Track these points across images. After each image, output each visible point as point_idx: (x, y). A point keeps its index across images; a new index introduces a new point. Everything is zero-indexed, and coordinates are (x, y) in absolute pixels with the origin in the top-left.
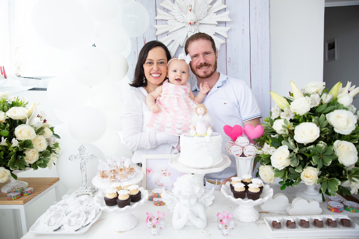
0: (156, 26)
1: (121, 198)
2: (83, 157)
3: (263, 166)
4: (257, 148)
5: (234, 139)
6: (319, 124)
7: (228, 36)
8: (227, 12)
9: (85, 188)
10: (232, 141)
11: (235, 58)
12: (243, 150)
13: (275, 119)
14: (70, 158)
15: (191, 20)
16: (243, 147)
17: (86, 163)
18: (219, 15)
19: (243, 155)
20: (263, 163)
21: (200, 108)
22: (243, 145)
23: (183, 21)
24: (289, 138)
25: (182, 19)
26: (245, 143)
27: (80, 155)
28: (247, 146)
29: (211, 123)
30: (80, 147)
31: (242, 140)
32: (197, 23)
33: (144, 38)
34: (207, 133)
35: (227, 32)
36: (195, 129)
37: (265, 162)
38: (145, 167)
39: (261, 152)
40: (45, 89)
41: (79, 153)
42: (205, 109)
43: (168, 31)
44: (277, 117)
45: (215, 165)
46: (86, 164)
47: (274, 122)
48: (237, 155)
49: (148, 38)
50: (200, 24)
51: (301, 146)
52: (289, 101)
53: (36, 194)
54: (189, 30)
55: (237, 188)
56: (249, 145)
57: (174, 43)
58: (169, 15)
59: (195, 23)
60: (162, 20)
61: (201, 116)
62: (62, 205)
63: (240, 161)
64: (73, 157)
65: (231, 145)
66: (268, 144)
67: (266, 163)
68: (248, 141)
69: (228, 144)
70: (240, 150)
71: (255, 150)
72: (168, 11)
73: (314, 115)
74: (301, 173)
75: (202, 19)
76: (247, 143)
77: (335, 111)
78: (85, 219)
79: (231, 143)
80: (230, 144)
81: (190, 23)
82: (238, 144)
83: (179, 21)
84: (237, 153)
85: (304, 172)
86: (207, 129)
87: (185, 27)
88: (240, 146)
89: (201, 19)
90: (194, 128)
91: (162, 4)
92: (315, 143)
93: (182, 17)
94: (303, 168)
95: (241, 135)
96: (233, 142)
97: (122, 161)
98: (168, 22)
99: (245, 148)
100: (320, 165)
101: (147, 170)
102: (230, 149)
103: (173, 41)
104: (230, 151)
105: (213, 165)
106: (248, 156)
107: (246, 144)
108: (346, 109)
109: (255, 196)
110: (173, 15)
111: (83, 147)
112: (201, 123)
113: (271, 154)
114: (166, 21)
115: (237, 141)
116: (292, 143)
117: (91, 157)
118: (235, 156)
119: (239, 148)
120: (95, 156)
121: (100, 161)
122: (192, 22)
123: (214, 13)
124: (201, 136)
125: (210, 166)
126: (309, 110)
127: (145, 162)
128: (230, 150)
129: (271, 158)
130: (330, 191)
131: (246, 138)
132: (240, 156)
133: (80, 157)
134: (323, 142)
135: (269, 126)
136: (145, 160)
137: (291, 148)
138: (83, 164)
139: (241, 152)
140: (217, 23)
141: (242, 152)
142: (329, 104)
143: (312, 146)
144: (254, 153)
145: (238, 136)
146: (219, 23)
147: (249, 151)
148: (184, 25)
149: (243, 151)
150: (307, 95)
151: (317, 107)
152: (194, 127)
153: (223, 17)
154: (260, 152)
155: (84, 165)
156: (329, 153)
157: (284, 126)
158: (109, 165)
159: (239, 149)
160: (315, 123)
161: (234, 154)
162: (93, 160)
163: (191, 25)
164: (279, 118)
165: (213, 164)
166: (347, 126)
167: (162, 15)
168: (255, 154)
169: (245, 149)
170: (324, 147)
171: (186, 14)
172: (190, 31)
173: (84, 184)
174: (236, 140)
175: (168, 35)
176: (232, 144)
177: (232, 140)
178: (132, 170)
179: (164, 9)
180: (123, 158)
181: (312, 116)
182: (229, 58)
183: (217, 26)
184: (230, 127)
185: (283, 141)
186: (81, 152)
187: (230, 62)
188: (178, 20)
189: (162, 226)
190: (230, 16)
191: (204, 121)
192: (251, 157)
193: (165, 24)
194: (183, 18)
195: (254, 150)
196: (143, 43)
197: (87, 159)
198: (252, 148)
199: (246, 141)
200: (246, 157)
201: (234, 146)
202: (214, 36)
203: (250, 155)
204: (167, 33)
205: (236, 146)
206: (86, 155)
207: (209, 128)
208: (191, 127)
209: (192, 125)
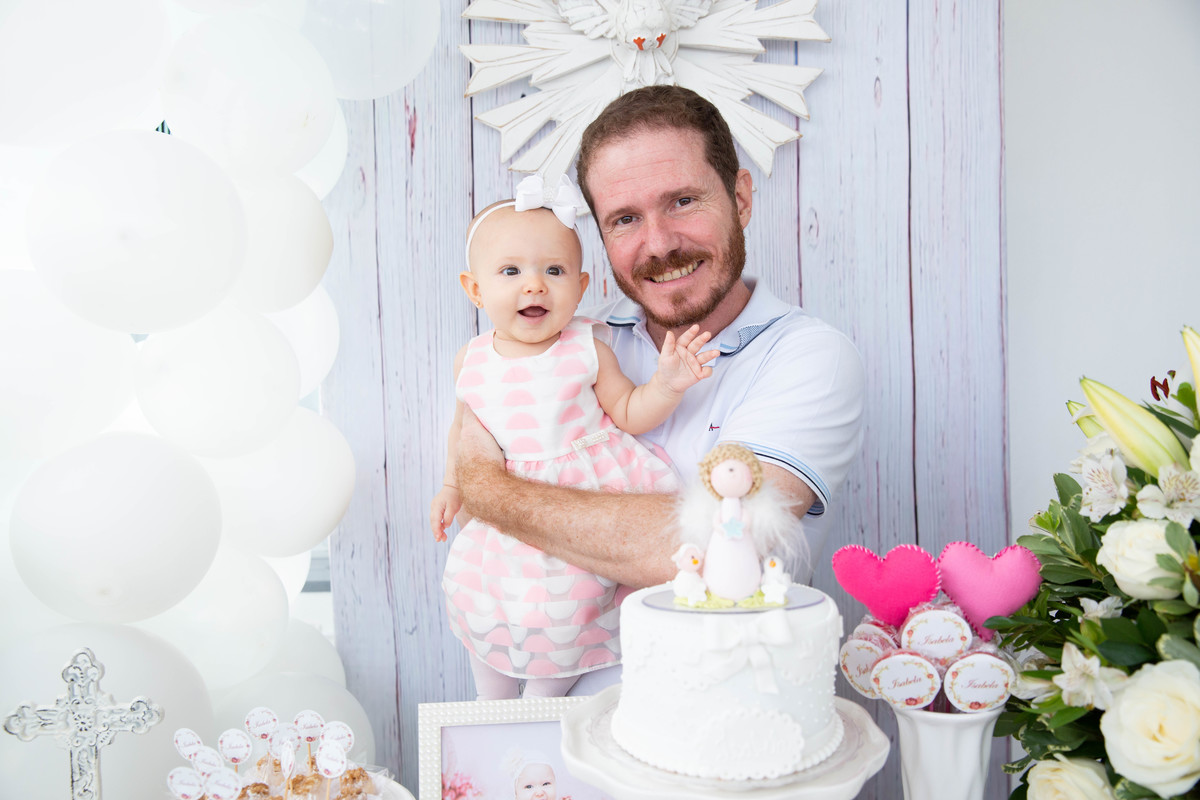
0: (471, 52)
2: (90, 713)
3: (1050, 764)
4: (1012, 667)
5: (896, 620)
7: (809, 109)
10: (878, 630)
11: (841, 212)
12: (942, 675)
13: (1109, 520)
14: (14, 723)
15: (644, 27)
16: (943, 665)
17: (105, 752)
18: (771, 12)
19: (941, 704)
20: (1051, 747)
21: (731, 463)
22: (942, 652)
23: (603, 33)
25: (598, 20)
26: (950, 640)
27: (73, 707)
28: (961, 655)
29: (783, 541)
30: (75, 660)
31: (937, 626)
32: (670, 45)
33: (407, 108)
34: (762, 594)
35: (805, 91)
36: (700, 572)
37: (1061, 744)
38: (437, 773)
39: (1035, 691)
41: (64, 694)
42: (755, 468)
43: (529, 78)
44: (1116, 511)
45: (813, 767)
46: (103, 755)
47: (1103, 534)
48: (911, 701)
49: (429, 106)
50: (681, 47)
56: (972, 649)
57: (552, 137)
59: (661, 39)
60: (500, 23)
61: (730, 505)
63: (925, 732)
64: (31, 718)
65: (880, 651)
66: (1084, 650)
67: (1067, 749)
68: (967, 631)
69: (862, 642)
70: (930, 676)
71: (1004, 679)
75: (691, 24)
76: (963, 638)
79: (875, 638)
80: (868, 644)
81: (640, 42)
82: (914, 647)
83: (582, 33)
84: (912, 691)
86: (763, 571)
87: (607, 59)
88: (926, 658)
89: (686, 22)
90: (697, 567)
93: (596, 9)
95: (928, 599)
96: (886, 636)
97: (305, 734)
98: (525, 33)
99: (953, 669)
101: (443, 787)
102: (874, 673)
103: (550, 124)
104: (877, 680)
105: (800, 768)
106: (969, 710)
107: (959, 645)
111: (93, 659)
112: (733, 539)
113: (1100, 706)
114: (515, 31)
115: (910, 632)
117: (132, 716)
118: (899, 705)
119: (921, 665)
120: (154, 707)
121: (185, 737)
122: (650, 37)
124: (735, 611)
127: (436, 742)
128: (873, 676)
131: (956, 613)
132: (927, 709)
133: (71, 716)
135: (1063, 551)
136: (437, 735)
138: (85, 755)
139: (933, 689)
140: (759, 48)
141: (938, 687)
144: (999, 690)
145: (915, 604)
146: (771, 46)
147: (972, 684)
148: (605, 48)
149: (942, 684)
152: (696, 562)
153: (791, 18)
154: (1032, 689)
155: (93, 761)
157: (1165, 562)
158: (235, 760)
159: (921, 673)
161: (895, 696)
162: (143, 730)
163: (641, 48)
164: (1129, 512)
165: (803, 758)
168: (1002, 697)
169: (955, 674)
174: (907, 627)
175: (523, 96)
176: (883, 643)
177: (877, 625)
178: (359, 784)
180: (308, 717)
182: (812, 209)
183: (758, 58)
184: (872, 559)
185: (1165, 637)
186: (77, 690)
187: (814, 231)
188: (576, 27)
190: (820, 16)
191: (749, 530)
192: (981, 714)
193: (511, 43)
194: (604, 18)
195: (1001, 680)
196: (405, 130)
197: (108, 727)
198: (992, 666)
199: (956, 635)
200: (959, 712)
201: (897, 659)
202: (745, 109)
203: (976, 705)
204: (523, 86)
205: (907, 657)
206: (106, 707)
207: (773, 565)
208: (681, 557)
209: (683, 549)
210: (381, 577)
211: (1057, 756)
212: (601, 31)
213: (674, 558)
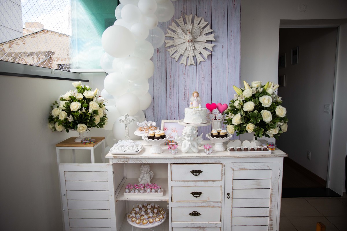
0: (166, 41)
1: (156, 136)
2: (127, 120)
3: (228, 126)
4: (223, 116)
6: (255, 102)
7: (213, 50)
8: (213, 35)
9: (127, 139)
11: (217, 64)
13: (236, 101)
18: (207, 36)
21: (195, 93)
24: (241, 110)
25: (183, 37)
28: (218, 114)
30: (126, 115)
31: (215, 111)
33: (157, 49)
35: (212, 47)
36: (192, 104)
38: (163, 127)
41: (125, 118)
42: (198, 94)
46: (129, 125)
49: (160, 49)
50: (195, 41)
51: (246, 113)
52: (243, 91)
53: (97, 143)
54: (187, 45)
55: (214, 133)
57: (177, 53)
58: (175, 34)
60: (170, 37)
61: (195, 98)
63: (214, 122)
64: (121, 121)
66: (231, 113)
67: (230, 124)
68: (218, 112)
70: (214, 116)
72: (174, 31)
73: (253, 98)
74: (246, 126)
75: (196, 38)
77: (264, 96)
81: (189, 41)
83: (181, 39)
85: (247, 126)
87: (185, 42)
88: (214, 114)
91: (171, 27)
92: (253, 111)
94: (247, 124)
95: (215, 108)
98: (174, 39)
100: (255, 122)
101: (164, 129)
103: (177, 51)
108: (269, 95)
109: (222, 137)
110: (178, 35)
111: (128, 115)
112: (195, 101)
113: (232, 118)
114: (172, 38)
115: (213, 112)
116: (242, 112)
117: (132, 121)
120: (134, 120)
123: (205, 34)
125: (201, 123)
126: (251, 95)
129: (232, 120)
130: (259, 135)
131: (218, 110)
132: (214, 120)
133: (125, 121)
134: (256, 111)
135: (233, 105)
136: (163, 124)
137: (242, 115)
138: (127, 125)
139: (215, 118)
140: (206, 41)
142: (261, 93)
143: (251, 113)
146: (208, 41)
147: (219, 117)
148: (185, 41)
150: (252, 88)
151: (255, 94)
153: (211, 37)
156: (259, 116)
157: (239, 104)
160: (253, 101)
161: (211, 119)
164: (237, 100)
166: (268, 103)
167: (170, 34)
169: (217, 116)
170: (257, 113)
171: (186, 35)
173: (127, 137)
179: (172, 30)
181: (252, 98)
182: (213, 63)
183: (206, 43)
185: (238, 111)
190: (215, 37)
191: (197, 100)
192: (220, 120)
193: (172, 40)
196: (157, 52)
197: (129, 122)
200: (217, 120)
202: (204, 50)
204: (173, 46)
205: (212, 114)
206: (129, 120)
209: (191, 102)
210: (153, 114)
212: (184, 39)
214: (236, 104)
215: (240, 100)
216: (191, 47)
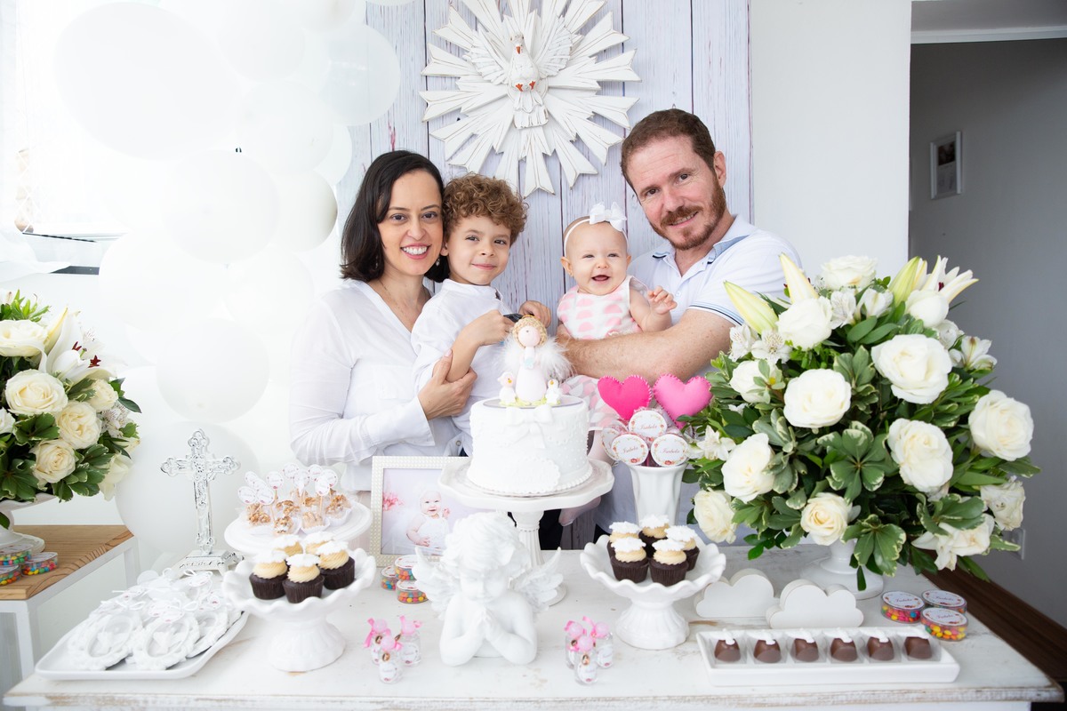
0: (426, 95)
1: (296, 576)
2: (203, 463)
3: (705, 493)
4: (687, 441)
5: (626, 415)
6: (851, 375)
8: (628, 55)
9: (205, 553)
10: (620, 423)
12: (649, 446)
13: (740, 360)
14: (165, 467)
15: (522, 78)
16: (650, 440)
17: (211, 483)
18: (605, 64)
19: (650, 462)
20: (706, 484)
21: (527, 328)
22: (650, 433)
23: (501, 81)
24: (773, 414)
25: (498, 73)
26: (655, 427)
27: (194, 460)
28: (660, 435)
29: (557, 371)
30: (194, 435)
31: (648, 420)
32: (543, 86)
33: (390, 127)
35: (627, 112)
36: (514, 388)
37: (710, 482)
38: (380, 496)
39: (699, 454)
40: (95, 271)
41: (190, 453)
42: (541, 330)
43: (461, 108)
44: (743, 355)
46: (210, 485)
47: (735, 368)
48: (634, 460)
49: (403, 126)
50: (549, 88)
51: (803, 434)
52: (778, 310)
53: (66, 571)
54: (517, 105)
55: (623, 553)
56: (667, 432)
57: (475, 142)
58: (464, 63)
59: (532, 85)
60: (444, 77)
61: (529, 350)
62: (136, 599)
63: (643, 478)
64: (174, 465)
65: (618, 433)
66: (715, 429)
67: (714, 485)
68: (664, 421)
69: (609, 429)
70: (642, 446)
71: (683, 448)
72: (459, 51)
73: (840, 351)
74: (803, 509)
75: (555, 74)
76: (662, 426)
77: (896, 337)
78: (196, 635)
80: (613, 430)
81: (520, 87)
82: (636, 431)
83: (489, 81)
84: (634, 455)
85: (809, 507)
86: (547, 387)
87: (506, 96)
88: (640, 436)
89: (551, 73)
91: (442, 33)
92: (839, 427)
93: (498, 68)
94: (808, 497)
95: (644, 405)
96: (624, 426)
97: (313, 477)
98: (458, 82)
99: (655, 442)
100: (854, 490)
101: (384, 499)
102: (613, 444)
103: (473, 136)
104: (615, 449)
105: (559, 489)
106: (664, 465)
107: (660, 430)
108: (928, 332)
109: (670, 575)
110: (474, 64)
111: (203, 434)
112: (528, 369)
113: (722, 459)
114: (453, 80)
115: (633, 423)
116: (779, 428)
117: (224, 465)
118: (628, 463)
119: (637, 440)
120: (235, 460)
121: (250, 475)
122: (526, 84)
123: (590, 57)
125: (550, 489)
126: (828, 334)
128: (613, 446)
129: (723, 470)
130: (879, 561)
131: (661, 413)
132: (642, 464)
133: (194, 465)
134: (860, 425)
135: (726, 380)
136: (382, 472)
137: (778, 442)
138: (201, 485)
139: (644, 453)
140: (597, 87)
141: (647, 453)
142: (880, 321)
143: (831, 436)
144: (681, 454)
145: (637, 408)
146: (605, 86)
147: (665, 451)
148: (503, 90)
149: (650, 452)
150: (826, 293)
151: (848, 326)
152: (510, 382)
153: (618, 68)
154: (695, 454)
155: (205, 488)
156: (878, 454)
157: (759, 381)
158: (275, 487)
159: (638, 445)
160: (842, 370)
161: (622, 456)
162: (230, 473)
163: (521, 90)
164: (749, 357)
165: (561, 484)
166: (926, 378)
167: (442, 62)
168: (682, 458)
169: (656, 445)
170: (864, 437)
171: (508, 60)
172: (519, 109)
173: (205, 541)
174: (632, 420)
175: (459, 119)
176: (622, 429)
177: (620, 420)
178: (341, 502)
179: (449, 46)
181: (833, 352)
183: (598, 93)
184: (616, 382)
185: (757, 421)
186: (196, 451)
188: (486, 78)
189: (410, 658)
190: (635, 67)
191: (537, 364)
192: (673, 467)
193: (451, 89)
194: (501, 73)
195: (681, 448)
196: (389, 141)
197: (212, 470)
198: (676, 441)
199: (658, 423)
200: (658, 466)
201: (625, 436)
202: (590, 125)
203: (668, 463)
204: (456, 114)
205: (629, 436)
206: (211, 460)
207: (552, 383)
208: (502, 379)
209: (504, 374)
211: (709, 489)
212: (500, 80)
213: (499, 379)
214: (745, 381)
215: (763, 363)
216: (534, 116)
